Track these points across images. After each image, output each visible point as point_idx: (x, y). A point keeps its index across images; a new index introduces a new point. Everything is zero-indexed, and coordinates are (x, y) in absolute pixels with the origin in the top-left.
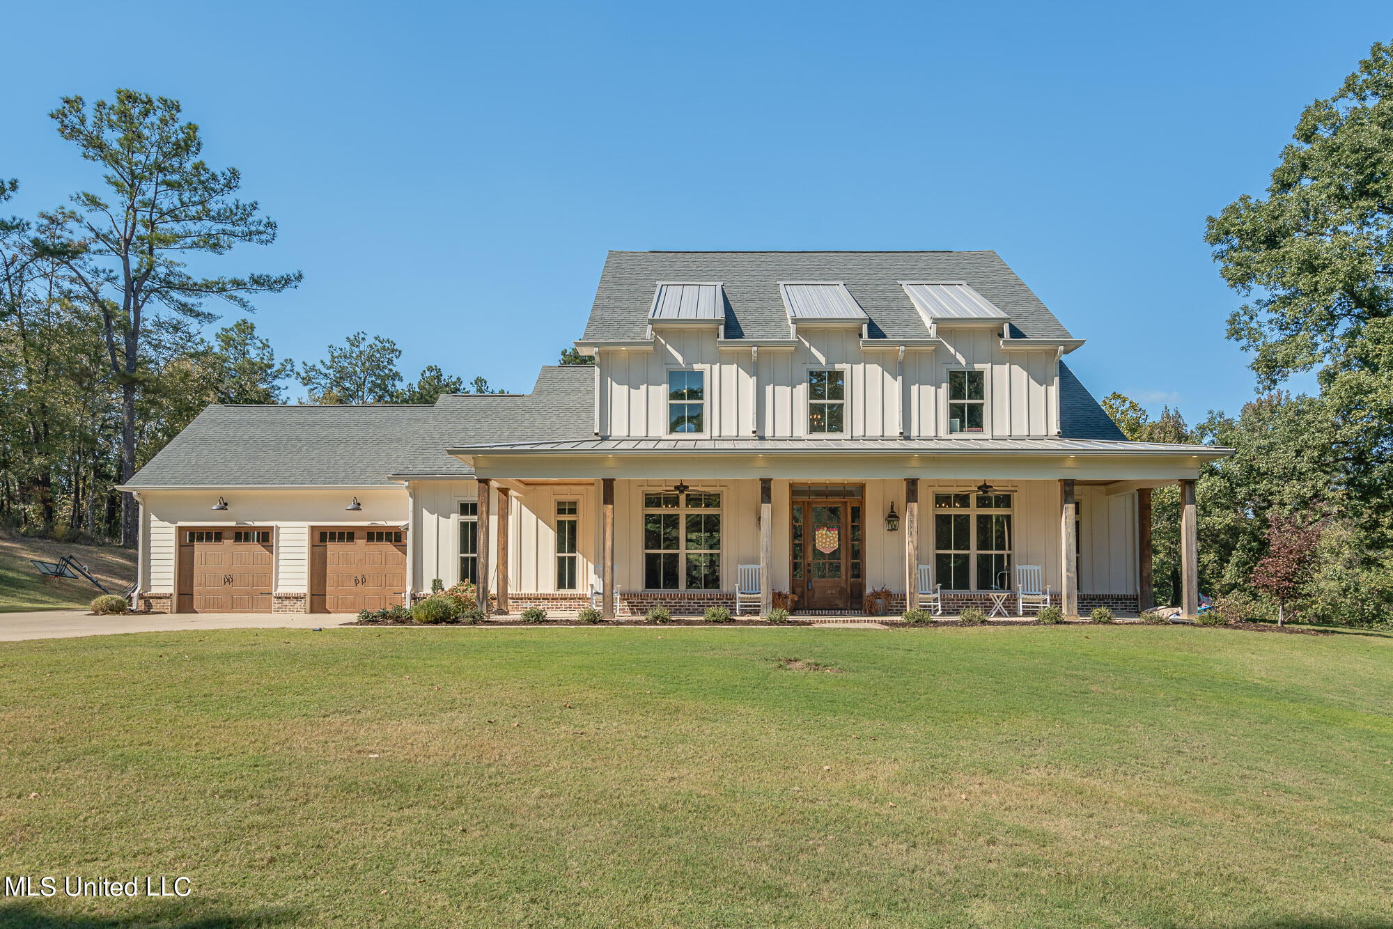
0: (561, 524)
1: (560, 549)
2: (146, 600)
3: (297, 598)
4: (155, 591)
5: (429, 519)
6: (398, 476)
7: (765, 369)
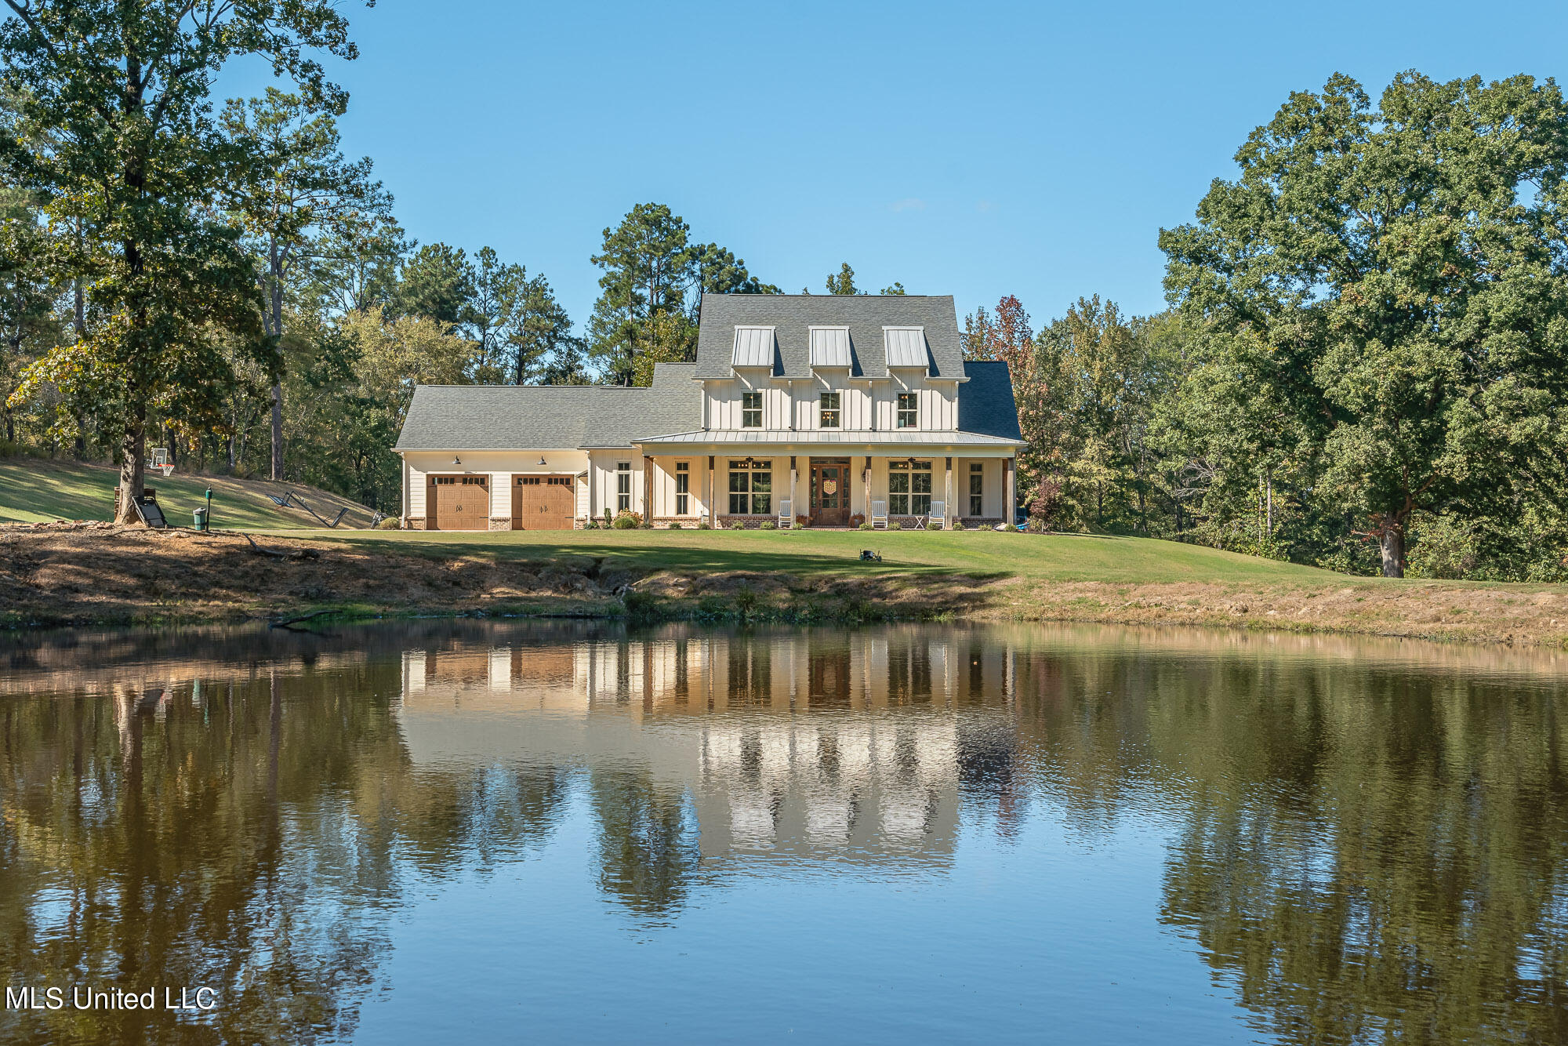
0: (679, 476)
1: (679, 490)
2: (409, 521)
3: (505, 520)
4: (413, 515)
5: (600, 472)
6: (582, 448)
7: (796, 391)
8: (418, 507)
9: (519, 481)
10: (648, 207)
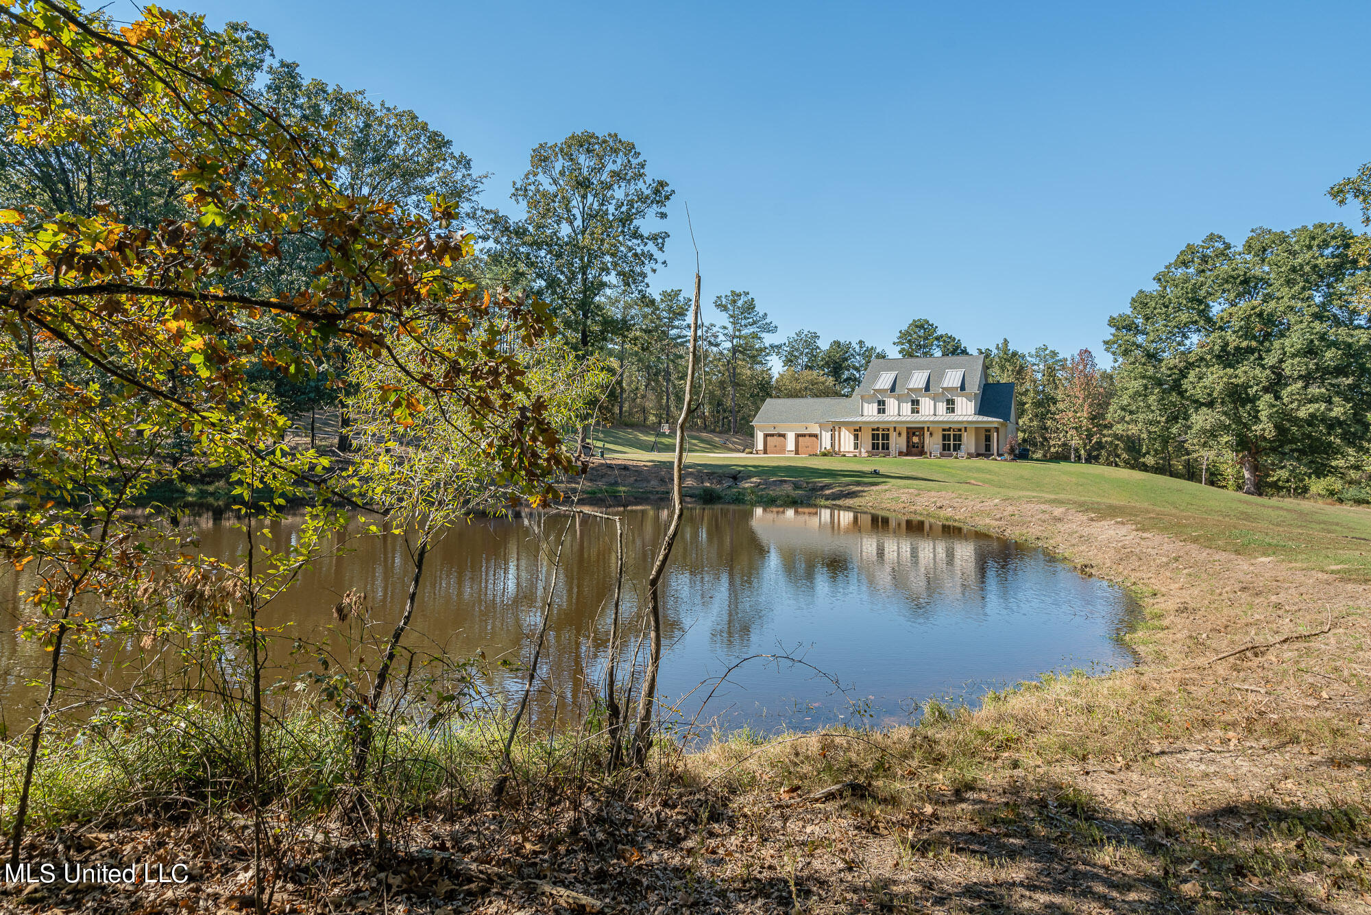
0: (854, 436)
1: (855, 440)
2: (757, 450)
3: (793, 451)
4: (759, 448)
5: (823, 432)
6: (819, 423)
7: (900, 399)
8: (760, 446)
9: (798, 436)
10: (919, 320)
